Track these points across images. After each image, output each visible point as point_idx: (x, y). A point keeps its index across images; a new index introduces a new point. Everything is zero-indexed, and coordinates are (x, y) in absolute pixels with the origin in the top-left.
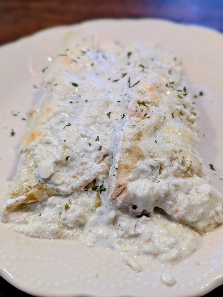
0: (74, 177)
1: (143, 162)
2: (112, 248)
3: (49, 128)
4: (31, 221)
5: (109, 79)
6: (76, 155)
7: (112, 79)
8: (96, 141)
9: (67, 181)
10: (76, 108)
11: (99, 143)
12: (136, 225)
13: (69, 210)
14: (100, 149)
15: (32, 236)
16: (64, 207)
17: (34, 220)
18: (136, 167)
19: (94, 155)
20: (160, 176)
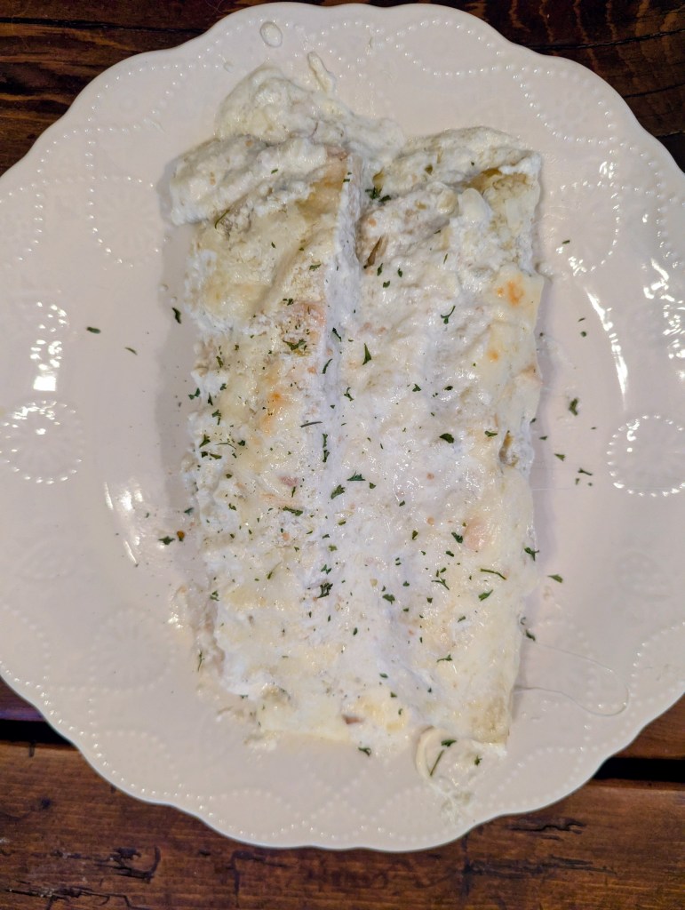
0: (422, 207)
1: (299, 196)
2: (352, 114)
3: (485, 308)
4: (487, 153)
5: (372, 486)
6: (424, 244)
7: (366, 485)
8: (389, 282)
9: (433, 197)
10: (437, 377)
11: (384, 278)
12: (316, 130)
13: (425, 165)
14: (380, 271)
15: (479, 128)
16: (434, 169)
17: (481, 155)
18: (311, 186)
19: (390, 251)
20: (271, 185)
